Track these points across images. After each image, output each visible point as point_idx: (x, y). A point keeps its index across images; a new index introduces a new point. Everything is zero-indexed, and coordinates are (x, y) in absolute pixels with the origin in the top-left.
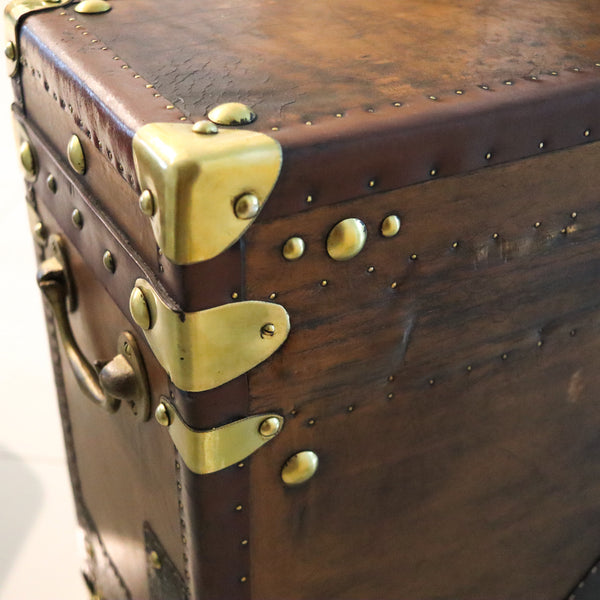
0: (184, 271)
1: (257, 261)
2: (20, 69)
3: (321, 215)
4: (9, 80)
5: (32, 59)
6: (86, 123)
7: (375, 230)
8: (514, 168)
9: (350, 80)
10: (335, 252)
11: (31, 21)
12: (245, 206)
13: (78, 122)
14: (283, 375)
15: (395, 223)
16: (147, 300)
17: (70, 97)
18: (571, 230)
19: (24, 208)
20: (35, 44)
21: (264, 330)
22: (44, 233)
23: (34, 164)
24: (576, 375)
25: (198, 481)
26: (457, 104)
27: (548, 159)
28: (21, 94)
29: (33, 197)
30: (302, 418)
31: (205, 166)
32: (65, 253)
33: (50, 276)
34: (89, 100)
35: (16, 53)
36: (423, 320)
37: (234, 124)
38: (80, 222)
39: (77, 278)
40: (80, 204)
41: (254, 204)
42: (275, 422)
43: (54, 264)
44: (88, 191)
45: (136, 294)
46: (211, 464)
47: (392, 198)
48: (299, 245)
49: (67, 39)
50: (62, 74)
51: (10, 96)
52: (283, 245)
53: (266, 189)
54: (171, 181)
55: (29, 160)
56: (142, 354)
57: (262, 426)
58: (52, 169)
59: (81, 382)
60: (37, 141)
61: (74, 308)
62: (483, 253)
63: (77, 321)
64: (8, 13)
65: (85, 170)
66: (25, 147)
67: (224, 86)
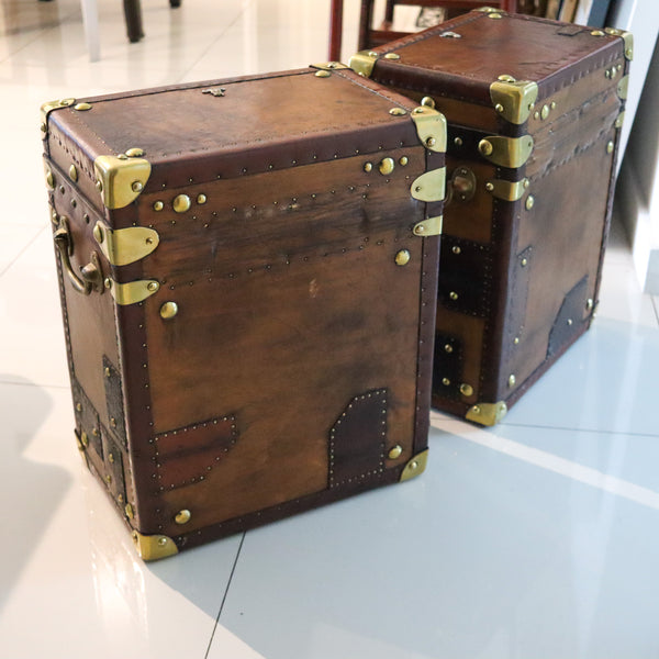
0: (113, 212)
1: (143, 210)
2: (48, 136)
3: (170, 192)
4: (42, 142)
5: (54, 131)
6: (77, 158)
7: (194, 201)
8: (259, 176)
9: (191, 139)
10: (177, 209)
11: (53, 113)
12: (136, 187)
13: (74, 158)
14: (156, 261)
15: (203, 198)
16: (100, 229)
17: (71, 147)
18: (294, 206)
19: (48, 207)
20: (56, 125)
21: (148, 241)
22: (58, 218)
23: (54, 182)
24: (312, 282)
25: (122, 308)
26: (228, 148)
27: (275, 173)
28: (48, 148)
29: (52, 201)
30: (168, 284)
31: (120, 171)
32: (68, 223)
33: (60, 236)
34: (79, 148)
35: (46, 128)
36: (221, 243)
37: (135, 156)
38: (75, 205)
39: (73, 236)
40: (75, 196)
41: (140, 186)
42: (155, 285)
43: (62, 230)
44: (78, 189)
45: (96, 228)
46: (127, 301)
47: (201, 187)
48: (161, 205)
49: (71, 122)
50: (68, 138)
51: (42, 150)
52: (153, 205)
53: (145, 181)
54: (107, 177)
55: (51, 181)
56: (100, 259)
57: (149, 286)
58: (63, 182)
59: (74, 286)
60: (55, 170)
61: (72, 254)
62: (248, 214)
63: (73, 260)
64: (42, 109)
65: (77, 180)
66: (49, 174)
67: (135, 142)
